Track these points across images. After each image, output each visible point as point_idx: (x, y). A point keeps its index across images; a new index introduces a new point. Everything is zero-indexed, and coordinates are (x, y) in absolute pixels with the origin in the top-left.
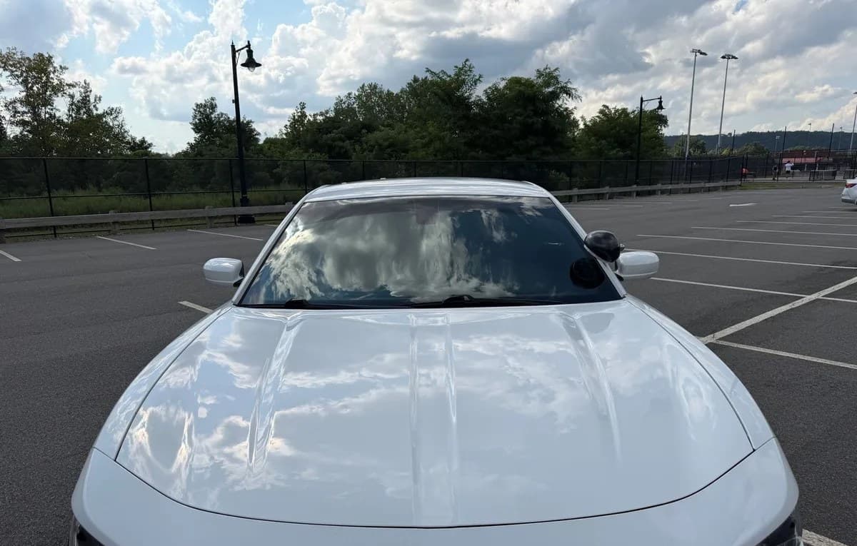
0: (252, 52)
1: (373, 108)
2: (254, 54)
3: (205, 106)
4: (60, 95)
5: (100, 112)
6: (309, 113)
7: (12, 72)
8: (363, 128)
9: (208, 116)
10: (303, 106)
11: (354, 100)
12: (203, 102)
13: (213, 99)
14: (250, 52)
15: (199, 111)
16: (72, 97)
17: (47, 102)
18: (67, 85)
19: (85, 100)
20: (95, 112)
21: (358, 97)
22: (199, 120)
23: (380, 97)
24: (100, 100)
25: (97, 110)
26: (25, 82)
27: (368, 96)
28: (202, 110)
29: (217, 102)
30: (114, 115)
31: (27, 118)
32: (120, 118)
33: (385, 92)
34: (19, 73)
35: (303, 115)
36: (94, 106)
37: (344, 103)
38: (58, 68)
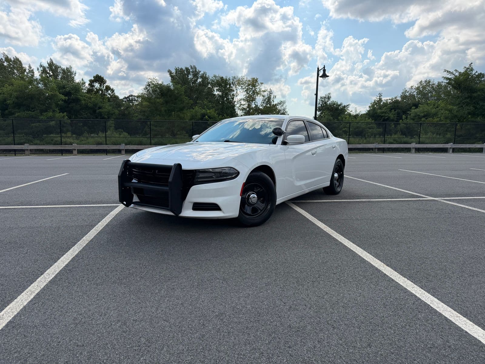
0: (325, 70)
1: (427, 94)
2: (326, 71)
3: (325, 97)
4: (259, 96)
5: (275, 103)
6: (384, 99)
7: (242, 87)
8: (413, 106)
9: (325, 103)
10: (380, 95)
11: (414, 90)
12: (324, 96)
13: (329, 94)
14: (324, 71)
15: (322, 101)
16: (263, 96)
17: (254, 99)
18: (263, 91)
19: (269, 98)
20: (272, 103)
21: (418, 88)
22: (321, 105)
23: (433, 87)
24: (275, 97)
25: (273, 102)
26: (247, 91)
27: (424, 88)
28: (323, 100)
29: (331, 95)
30: (282, 105)
31: (245, 107)
32: (284, 106)
33: (436, 84)
34: (244, 87)
35: (380, 100)
36: (273, 100)
37: (408, 92)
38: (260, 84)
